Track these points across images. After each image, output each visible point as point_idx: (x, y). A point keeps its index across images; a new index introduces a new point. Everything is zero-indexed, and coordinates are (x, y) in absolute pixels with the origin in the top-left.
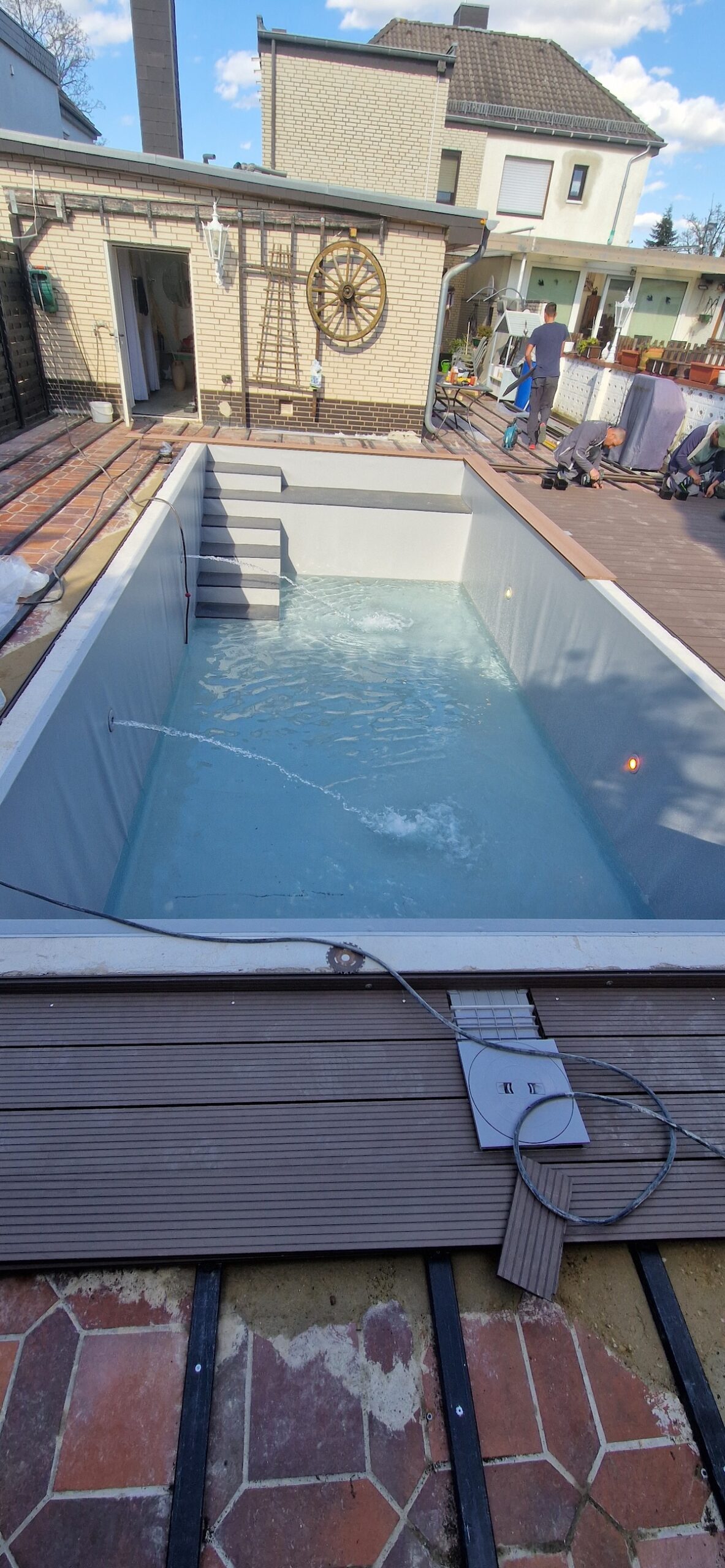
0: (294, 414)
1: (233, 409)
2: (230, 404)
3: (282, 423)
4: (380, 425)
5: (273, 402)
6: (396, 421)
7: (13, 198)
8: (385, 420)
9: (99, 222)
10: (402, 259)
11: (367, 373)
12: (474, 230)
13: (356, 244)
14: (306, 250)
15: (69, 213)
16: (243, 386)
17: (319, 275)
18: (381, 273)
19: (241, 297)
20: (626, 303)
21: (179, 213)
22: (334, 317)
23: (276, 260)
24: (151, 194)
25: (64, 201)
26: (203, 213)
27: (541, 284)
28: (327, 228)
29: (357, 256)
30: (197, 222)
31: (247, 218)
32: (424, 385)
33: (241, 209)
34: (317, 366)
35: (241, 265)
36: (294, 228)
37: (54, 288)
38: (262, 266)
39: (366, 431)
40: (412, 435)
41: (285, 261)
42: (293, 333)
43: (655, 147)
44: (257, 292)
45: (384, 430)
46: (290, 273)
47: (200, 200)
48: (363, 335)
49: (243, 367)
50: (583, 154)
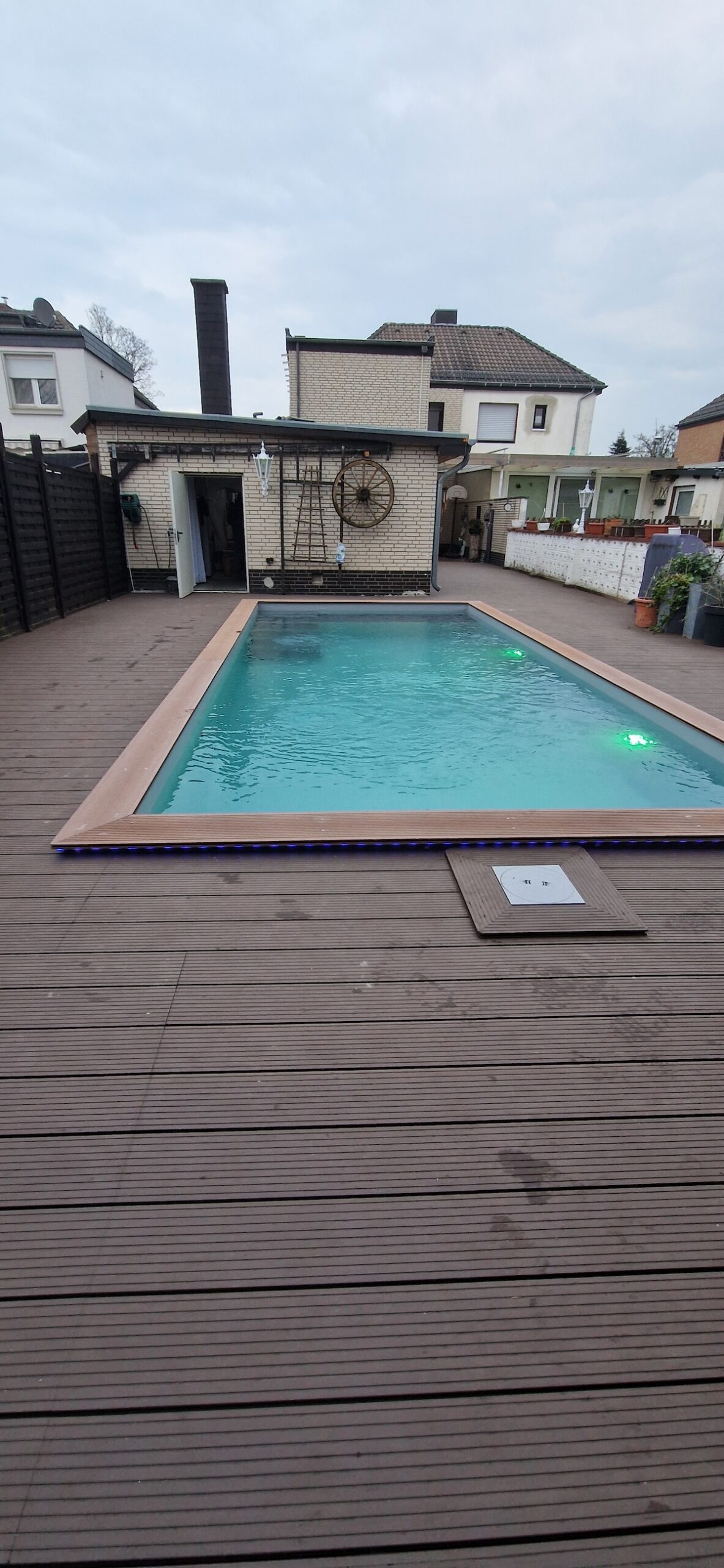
0: (324, 583)
1: (275, 583)
2: (272, 579)
3: (315, 591)
4: (395, 587)
5: (307, 575)
6: (408, 584)
7: (114, 448)
8: (398, 584)
9: (176, 460)
10: (405, 469)
11: (382, 550)
12: (460, 447)
13: (369, 462)
14: (331, 469)
15: (154, 456)
16: (283, 565)
17: (342, 485)
18: (389, 479)
19: (282, 503)
20: (587, 490)
21: (235, 450)
22: (354, 512)
23: (308, 476)
24: (215, 439)
25: (151, 448)
26: (253, 449)
27: (518, 486)
28: (347, 453)
29: (372, 471)
30: (249, 455)
31: (286, 450)
32: (429, 556)
33: (282, 445)
34: (342, 547)
35: (282, 481)
36: (321, 454)
37: (139, 506)
38: (298, 481)
39: (384, 593)
40: (422, 593)
41: (315, 476)
42: (322, 525)
43: (599, 388)
44: (293, 499)
45: (398, 592)
46: (319, 484)
47: (251, 441)
48: (378, 522)
49: (283, 550)
50: (541, 397)
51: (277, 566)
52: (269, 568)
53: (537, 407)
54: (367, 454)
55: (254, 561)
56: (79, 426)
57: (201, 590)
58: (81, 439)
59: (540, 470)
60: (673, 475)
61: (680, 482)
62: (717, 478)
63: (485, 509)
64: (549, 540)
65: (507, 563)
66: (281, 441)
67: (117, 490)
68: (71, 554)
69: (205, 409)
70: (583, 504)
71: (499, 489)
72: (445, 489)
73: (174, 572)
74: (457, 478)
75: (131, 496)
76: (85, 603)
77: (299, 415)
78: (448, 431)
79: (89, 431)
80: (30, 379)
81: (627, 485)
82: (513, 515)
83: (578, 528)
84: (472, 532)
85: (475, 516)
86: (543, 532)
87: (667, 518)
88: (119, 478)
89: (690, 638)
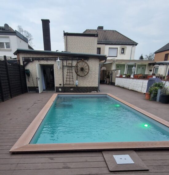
0: (73, 90)
1: (62, 90)
3: (71, 91)
5: (69, 88)
9: (38, 61)
10: (92, 63)
11: (86, 82)
12: (104, 58)
13: (83, 61)
14: (74, 63)
15: (33, 60)
16: (63, 85)
17: (77, 67)
18: (88, 66)
19: (63, 71)
20: (134, 68)
21: (52, 59)
22: (80, 73)
23: (69, 65)
24: (47, 56)
25: (32, 58)
26: (56, 59)
27: (118, 67)
28: (78, 59)
29: (84, 63)
30: (55, 60)
31: (64, 59)
32: (97, 83)
33: (63, 58)
34: (77, 81)
35: (63, 66)
36: (72, 60)
37: (30, 72)
38: (67, 66)
39: (87, 92)
40: (96, 92)
41: (71, 65)
42: (72, 76)
43: (136, 44)
44: (66, 70)
45: (90, 91)
46: (72, 67)
47: (56, 57)
48: (85, 75)
49: (63, 82)
50: (123, 46)
51: (62, 86)
52: (60, 86)
53: (122, 49)
54: (83, 60)
55: (57, 84)
56: (15, 54)
57: (44, 92)
58: (16, 56)
59: (123, 63)
60: (154, 64)
61: (155, 66)
62: (164, 65)
63: (110, 72)
64: (125, 79)
65: (116, 84)
66: (63, 57)
67: (24, 68)
68: (13, 83)
69: (45, 49)
70: (133, 71)
71: (114, 68)
72: (101, 68)
73: (38, 87)
74: (104, 65)
75: (28, 70)
76: (17, 95)
77: (67, 51)
78: (102, 54)
79: (18, 55)
80: (3, 43)
81: (143, 66)
82: (117, 74)
83: (132, 76)
84: (107, 78)
85: (108, 74)
86: (124, 77)
87: (152, 74)
88: (25, 65)
89: (158, 101)
